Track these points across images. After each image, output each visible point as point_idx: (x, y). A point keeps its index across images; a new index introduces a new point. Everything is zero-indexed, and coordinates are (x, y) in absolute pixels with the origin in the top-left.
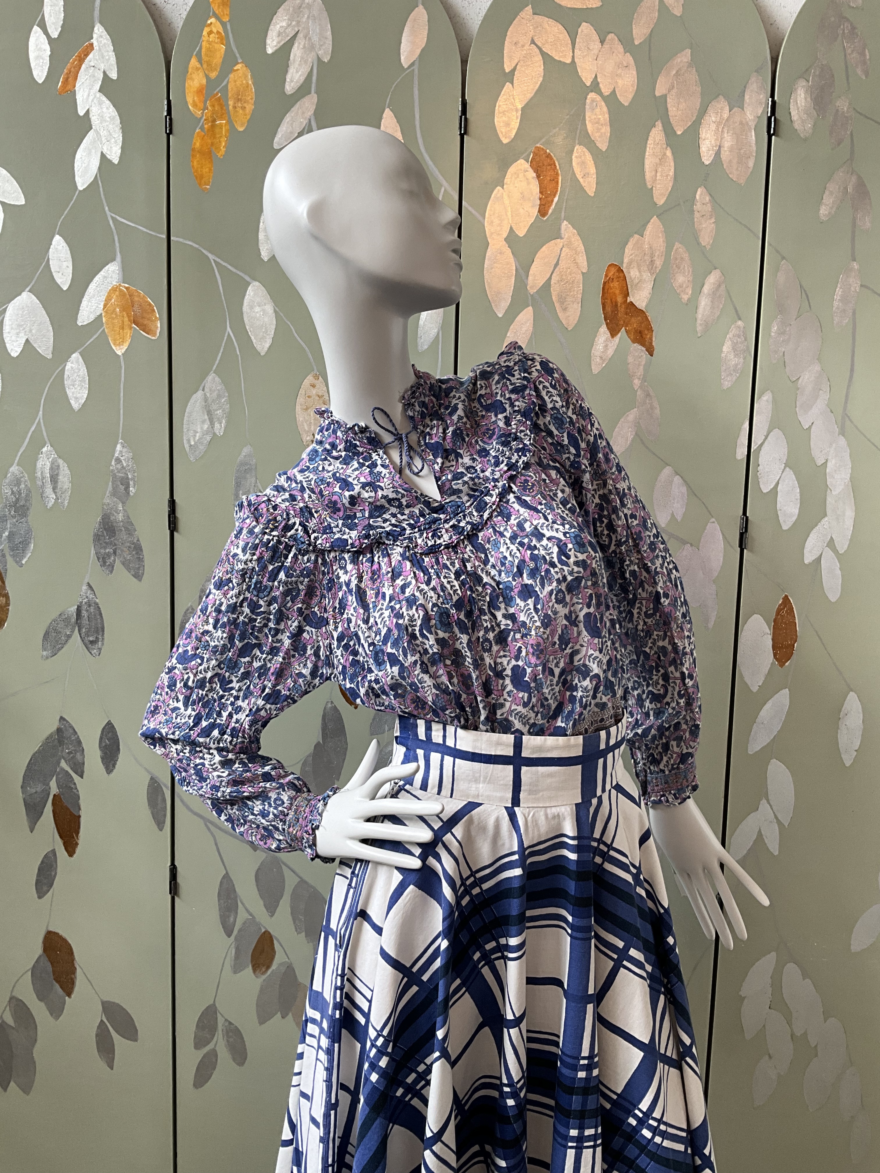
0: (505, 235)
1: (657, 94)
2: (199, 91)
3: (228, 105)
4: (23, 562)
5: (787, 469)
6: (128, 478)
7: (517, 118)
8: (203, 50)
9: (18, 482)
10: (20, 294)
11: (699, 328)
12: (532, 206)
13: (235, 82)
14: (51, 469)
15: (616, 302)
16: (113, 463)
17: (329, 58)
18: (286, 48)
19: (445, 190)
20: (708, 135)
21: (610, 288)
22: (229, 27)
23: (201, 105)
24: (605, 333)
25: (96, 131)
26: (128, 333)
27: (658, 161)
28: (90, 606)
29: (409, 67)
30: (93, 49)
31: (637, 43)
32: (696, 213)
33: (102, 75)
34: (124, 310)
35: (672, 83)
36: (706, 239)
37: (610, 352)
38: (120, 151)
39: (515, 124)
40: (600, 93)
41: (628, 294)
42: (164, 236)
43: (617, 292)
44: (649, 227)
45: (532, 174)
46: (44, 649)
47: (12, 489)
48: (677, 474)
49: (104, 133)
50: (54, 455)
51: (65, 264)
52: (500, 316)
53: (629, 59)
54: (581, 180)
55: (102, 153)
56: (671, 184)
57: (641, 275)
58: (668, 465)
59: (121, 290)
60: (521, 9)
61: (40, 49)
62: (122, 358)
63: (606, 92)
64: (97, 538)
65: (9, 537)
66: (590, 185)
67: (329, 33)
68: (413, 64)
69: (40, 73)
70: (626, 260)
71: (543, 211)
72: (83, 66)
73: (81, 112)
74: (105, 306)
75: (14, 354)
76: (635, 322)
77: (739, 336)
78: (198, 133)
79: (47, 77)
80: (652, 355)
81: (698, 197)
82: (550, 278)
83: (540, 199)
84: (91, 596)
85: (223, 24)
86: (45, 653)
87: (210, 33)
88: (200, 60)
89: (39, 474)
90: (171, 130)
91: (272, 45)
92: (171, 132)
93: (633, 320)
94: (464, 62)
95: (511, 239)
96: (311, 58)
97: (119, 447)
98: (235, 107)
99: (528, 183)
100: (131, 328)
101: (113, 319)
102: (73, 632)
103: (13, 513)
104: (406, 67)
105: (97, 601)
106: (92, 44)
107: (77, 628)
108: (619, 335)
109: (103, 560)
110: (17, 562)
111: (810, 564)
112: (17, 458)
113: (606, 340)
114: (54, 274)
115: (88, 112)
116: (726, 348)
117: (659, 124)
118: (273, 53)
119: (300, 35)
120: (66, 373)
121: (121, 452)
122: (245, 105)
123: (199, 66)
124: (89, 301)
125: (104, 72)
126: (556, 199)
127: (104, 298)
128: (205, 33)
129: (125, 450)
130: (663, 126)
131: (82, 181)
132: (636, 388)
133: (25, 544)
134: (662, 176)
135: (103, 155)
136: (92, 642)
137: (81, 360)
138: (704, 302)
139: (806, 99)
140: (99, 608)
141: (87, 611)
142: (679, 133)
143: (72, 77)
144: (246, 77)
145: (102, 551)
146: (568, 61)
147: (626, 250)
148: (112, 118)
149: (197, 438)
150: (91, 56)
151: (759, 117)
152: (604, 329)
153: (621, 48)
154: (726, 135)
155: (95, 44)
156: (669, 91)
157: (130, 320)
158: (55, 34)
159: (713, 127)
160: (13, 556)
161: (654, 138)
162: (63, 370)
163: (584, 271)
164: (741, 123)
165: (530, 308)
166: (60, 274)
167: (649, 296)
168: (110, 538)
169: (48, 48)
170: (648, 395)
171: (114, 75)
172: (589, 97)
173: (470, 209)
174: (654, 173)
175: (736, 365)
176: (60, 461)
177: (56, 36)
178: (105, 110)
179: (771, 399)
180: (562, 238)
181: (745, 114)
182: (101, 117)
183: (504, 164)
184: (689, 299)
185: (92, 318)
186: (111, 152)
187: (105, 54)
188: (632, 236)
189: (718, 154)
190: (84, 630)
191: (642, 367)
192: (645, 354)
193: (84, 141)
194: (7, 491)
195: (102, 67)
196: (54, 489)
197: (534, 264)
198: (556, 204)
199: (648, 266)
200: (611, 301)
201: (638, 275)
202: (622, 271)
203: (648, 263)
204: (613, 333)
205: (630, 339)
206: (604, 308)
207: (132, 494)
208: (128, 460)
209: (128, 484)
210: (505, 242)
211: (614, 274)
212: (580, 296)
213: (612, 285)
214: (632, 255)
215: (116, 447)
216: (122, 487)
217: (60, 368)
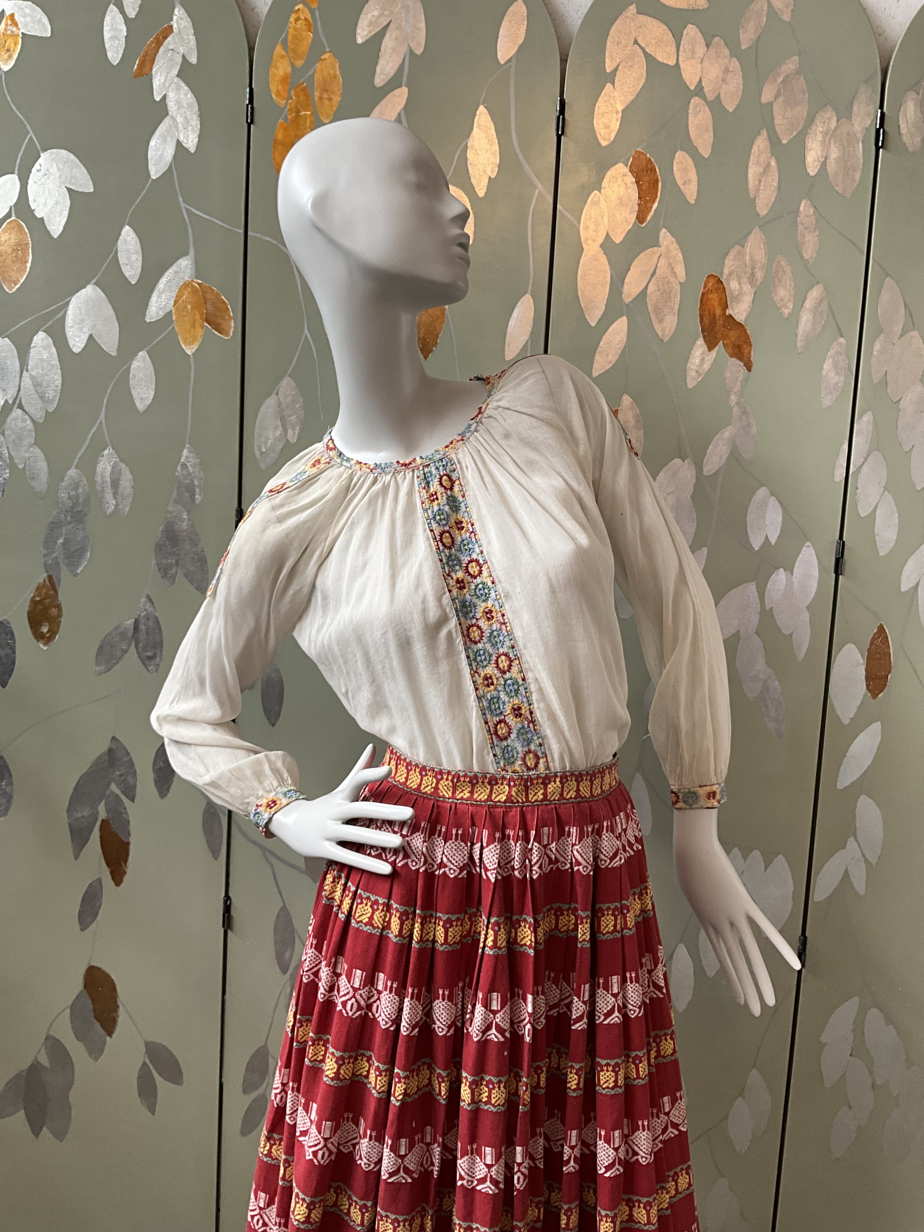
0: (600, 241)
1: (763, 101)
2: (284, 80)
3: (314, 96)
4: (79, 571)
5: (886, 493)
6: (194, 485)
7: (617, 120)
8: (290, 37)
9: (76, 486)
10: (84, 287)
11: (799, 344)
12: (630, 213)
13: (322, 71)
14: (112, 473)
15: (714, 314)
16: (179, 468)
17: (421, 51)
18: (377, 39)
19: (540, 193)
20: (814, 145)
21: (708, 298)
22: (317, 14)
23: (286, 95)
24: (701, 346)
25: (172, 117)
26: (200, 332)
27: (762, 170)
28: (148, 619)
29: (506, 63)
30: (172, 31)
31: (744, 47)
32: (799, 225)
33: (180, 60)
34: (195, 308)
35: (779, 90)
36: (809, 253)
37: (706, 366)
38: (197, 140)
39: (615, 126)
40: (704, 98)
41: (727, 307)
42: (241, 231)
43: (716, 304)
44: (751, 238)
45: (630, 179)
46: (98, 664)
47: (69, 493)
48: (772, 495)
49: (179, 119)
50: (115, 459)
51: (134, 257)
52: (593, 325)
53: (735, 64)
54: (682, 187)
55: (178, 141)
56: (775, 195)
57: (741, 288)
58: (764, 486)
59: (193, 286)
60: (626, 7)
61: (116, 29)
62: (192, 358)
63: (710, 97)
64: (159, 547)
65: (63, 544)
66: (691, 192)
67: (423, 25)
68: (510, 60)
69: (115, 54)
70: (726, 271)
71: (641, 218)
72: (162, 49)
73: (158, 98)
74: (176, 302)
75: (76, 350)
76: (733, 335)
77: (840, 354)
78: (281, 124)
79: (122, 59)
80: (749, 370)
81: (801, 209)
82: (646, 287)
83: (639, 205)
84: (151, 609)
85: (312, 12)
86: (98, 668)
87: (297, 19)
88: (285, 48)
89: (98, 479)
90: (252, 120)
91: (362, 35)
92: (252, 121)
93: (731, 333)
94: (564, 61)
95: (607, 245)
96: (404, 49)
97: (185, 452)
98: (321, 98)
99: (627, 188)
100: (202, 327)
101: (184, 316)
102: (129, 646)
103: (69, 519)
104: (502, 62)
105: (157, 614)
106: (171, 27)
107: (133, 644)
108: (716, 349)
109: (164, 571)
110: (72, 571)
111: (907, 592)
112: (76, 461)
113: (703, 353)
114: (122, 267)
115: (164, 97)
116: (827, 365)
117: (764, 133)
118: (363, 44)
119: (392, 26)
120: (132, 372)
121: (187, 457)
122: (333, 97)
123: (284, 53)
124: (159, 297)
125: (184, 57)
126: (655, 205)
127: (174, 294)
128: (292, 19)
129: (192, 455)
130: (768, 135)
131: (155, 172)
132: (733, 404)
133: (82, 551)
134: (765, 185)
135: (179, 144)
136: (149, 657)
137: (148, 357)
138: (805, 319)
139: (915, 112)
140: (158, 622)
141: (145, 625)
142: (785, 142)
143: (148, 61)
144: (333, 66)
145: (164, 561)
146: (672, 62)
147: (726, 261)
148: (190, 106)
149: (269, 445)
150: (169, 39)
151: (867, 129)
152: (701, 342)
153: (727, 52)
154: (832, 146)
155: (175, 26)
156: (776, 98)
157: (201, 319)
158: (132, 14)
159: (820, 137)
160: (68, 565)
161: (759, 146)
162: (129, 368)
163: (682, 281)
164: (848, 134)
165: (625, 318)
166: (129, 267)
167: (749, 309)
168: (172, 548)
169: (124, 28)
170: (745, 412)
171: (193, 60)
172: (692, 101)
173: (565, 213)
174: (757, 182)
175: (837, 383)
176: (123, 466)
177: (133, 17)
178: (182, 96)
179: (872, 420)
180: (660, 246)
181: (853, 125)
182: (178, 103)
183: (602, 168)
184: (790, 314)
185: (162, 314)
186: (187, 139)
187: (185, 37)
188: (733, 247)
189: (824, 165)
190: (141, 645)
191: (739, 383)
192: (743, 370)
193: (160, 128)
194: (63, 495)
195: (182, 50)
196: (115, 495)
197: (630, 272)
198: (655, 211)
199: (748, 278)
200: (709, 313)
201: (737, 286)
202: (722, 282)
203: (748, 275)
204: (710, 348)
205: (728, 353)
206: (702, 321)
207: (197, 502)
208: (195, 466)
209: (194, 491)
210: (600, 249)
211: (713, 285)
212: (677, 307)
213: (710, 297)
214: (732, 266)
215: (182, 451)
216: (187, 495)
217: (125, 367)
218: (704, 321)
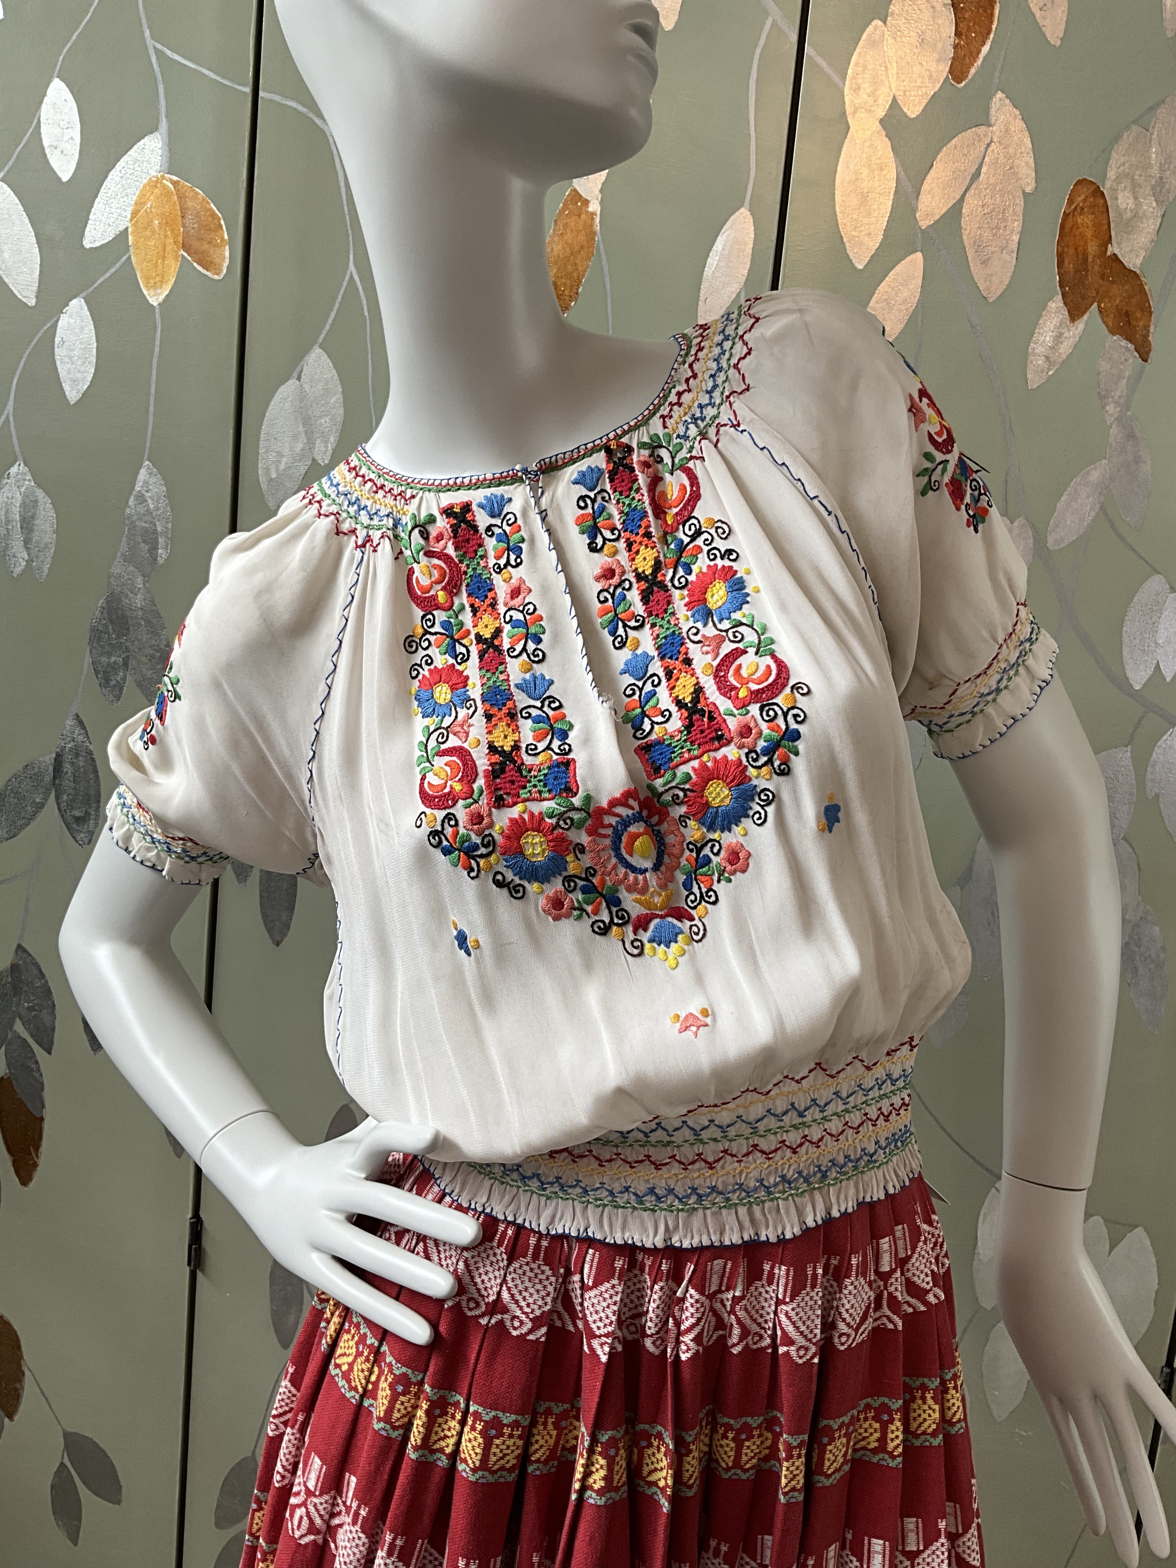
0: (881, 113)
6: (155, 532)
12: (939, 60)
14: (23, 506)
15: (1086, 254)
19: (775, 23)
21: (1075, 226)
24: (1058, 312)
26: (172, 266)
28: (77, 755)
34: (166, 224)
37: (1065, 349)
41: (1109, 240)
42: (248, 90)
43: (1089, 234)
44: (1163, 113)
48: (1172, 590)
50: (29, 482)
51: (68, 133)
52: (860, 267)
54: (1038, 14)
57: (1138, 204)
58: (1157, 571)
59: (163, 187)
62: (158, 310)
64: (97, 635)
66: (1053, 23)
70: (1111, 174)
71: (957, 71)
74: (134, 214)
76: (1118, 293)
80: (1145, 360)
82: (961, 200)
83: (956, 47)
84: (81, 739)
89: (1, 515)
93: (1115, 290)
95: (893, 120)
97: (143, 474)
99: (937, 15)
100: (177, 256)
101: (148, 239)
102: (46, 798)
105: (91, 748)
107: (53, 794)
108: (1085, 317)
109: (105, 676)
113: (1061, 325)
114: (47, 151)
120: (56, 330)
121: (146, 483)
124: (106, 204)
126: (987, 50)
127: (133, 200)
129: (153, 480)
132: (1109, 420)
136: (78, 820)
137: (86, 309)
140: (93, 760)
141: (72, 764)
145: (104, 659)
147: (1114, 155)
149: (285, 465)
152: (1056, 304)
157: (176, 243)
162: (54, 328)
163: (1028, 190)
165: (918, 257)
166: (58, 152)
167: (1150, 245)
168: (118, 637)
170: (1131, 436)
173: (822, 60)
176: (41, 495)
180: (990, 126)
185: (110, 235)
188: (1128, 128)
190: (65, 797)
191: (1124, 381)
192: (1133, 358)
196: (26, 542)
197: (932, 171)
198: (985, 58)
199: (1153, 188)
200: (1076, 249)
201: (1131, 203)
202: (1103, 193)
203: (1153, 182)
204: (1075, 312)
205: (1107, 326)
206: (1060, 264)
207: (161, 561)
208: (159, 498)
209: (157, 542)
210: (880, 127)
211: (1085, 200)
212: (1016, 238)
213: (1079, 221)
214: (1124, 164)
215: (137, 473)
216: (145, 547)
217: (49, 325)
218: (1066, 262)
